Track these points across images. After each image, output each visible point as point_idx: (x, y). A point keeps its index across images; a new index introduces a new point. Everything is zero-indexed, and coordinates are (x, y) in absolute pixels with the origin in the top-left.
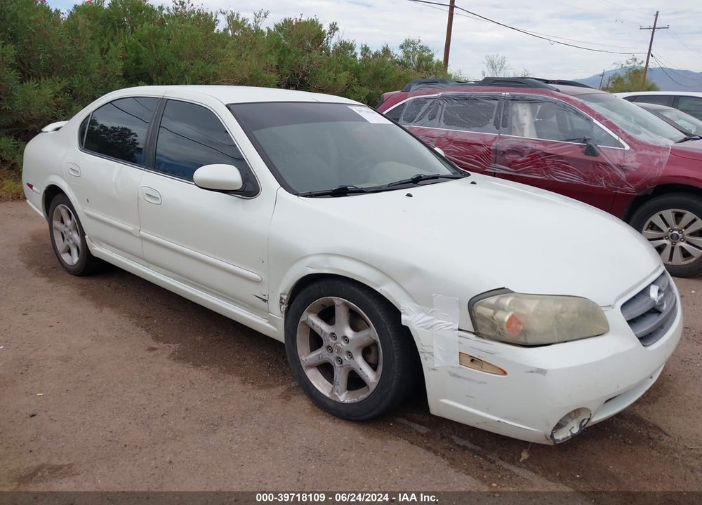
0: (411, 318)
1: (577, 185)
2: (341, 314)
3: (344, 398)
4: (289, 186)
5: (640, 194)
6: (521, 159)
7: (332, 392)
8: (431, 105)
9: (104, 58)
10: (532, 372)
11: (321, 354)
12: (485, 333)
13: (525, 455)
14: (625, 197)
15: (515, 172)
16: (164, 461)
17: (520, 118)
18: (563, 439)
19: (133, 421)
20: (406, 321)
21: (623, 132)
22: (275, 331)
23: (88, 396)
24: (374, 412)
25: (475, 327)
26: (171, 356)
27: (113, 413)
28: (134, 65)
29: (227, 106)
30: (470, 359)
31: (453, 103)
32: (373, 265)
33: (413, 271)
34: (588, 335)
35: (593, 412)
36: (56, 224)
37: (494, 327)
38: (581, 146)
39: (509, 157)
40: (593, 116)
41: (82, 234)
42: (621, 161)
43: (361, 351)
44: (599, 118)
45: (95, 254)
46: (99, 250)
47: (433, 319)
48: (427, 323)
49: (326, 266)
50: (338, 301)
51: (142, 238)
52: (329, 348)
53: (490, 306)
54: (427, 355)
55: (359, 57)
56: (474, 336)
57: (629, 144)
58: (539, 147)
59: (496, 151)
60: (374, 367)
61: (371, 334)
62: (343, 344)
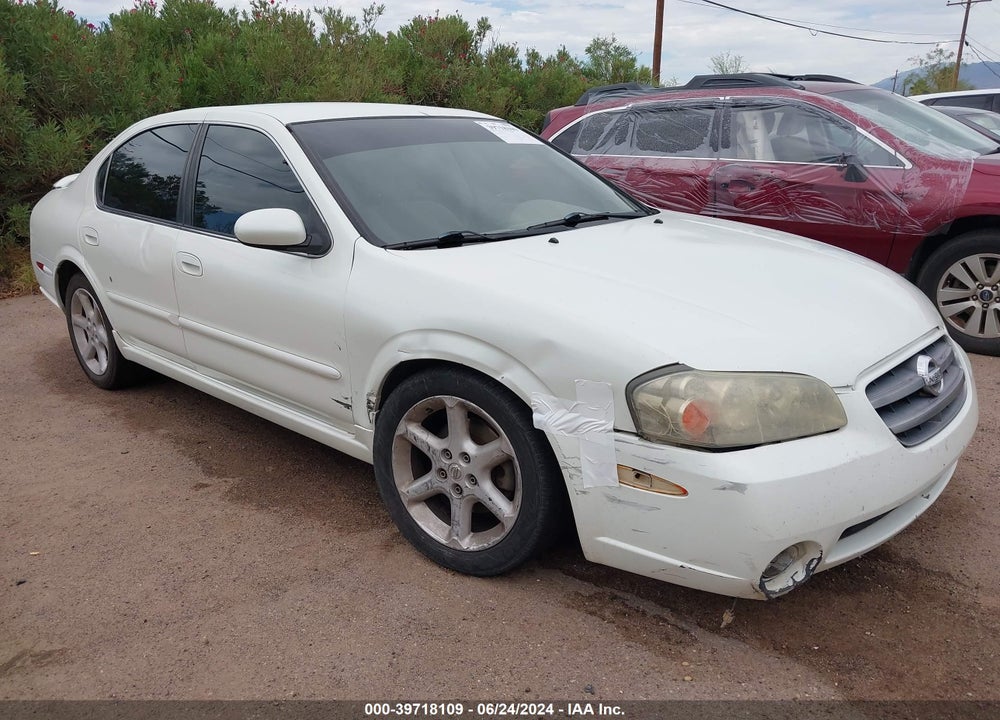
0: (548, 417)
1: (836, 227)
2: (456, 420)
3: (468, 543)
4: (373, 235)
5: (932, 233)
6: (752, 193)
7: (450, 536)
8: (617, 122)
9: (154, 87)
10: (724, 489)
11: (430, 481)
12: (652, 433)
13: (727, 618)
14: (909, 239)
15: (745, 213)
16: (198, 642)
17: (749, 133)
18: (781, 590)
19: (161, 588)
20: (539, 422)
21: (902, 143)
22: (363, 449)
23: (103, 553)
24: (513, 562)
25: (637, 425)
26: (226, 495)
27: (135, 576)
28: (197, 93)
29: (287, 127)
30: (633, 474)
31: (650, 117)
32: (491, 343)
33: (546, 347)
34: (813, 432)
35: (824, 549)
36: (77, 318)
37: (664, 424)
38: (839, 168)
39: (733, 192)
40: (856, 122)
41: (109, 328)
42: (900, 186)
43: (489, 471)
44: (865, 124)
45: (127, 357)
46: (133, 350)
47: (578, 417)
48: (572, 424)
49: (425, 348)
50: (450, 401)
51: (184, 327)
52: (442, 472)
53: (657, 393)
54: (572, 471)
55: (525, 67)
56: (637, 438)
57: (910, 160)
58: (777, 173)
59: (715, 185)
60: (510, 495)
61: (502, 446)
62: (463, 464)
